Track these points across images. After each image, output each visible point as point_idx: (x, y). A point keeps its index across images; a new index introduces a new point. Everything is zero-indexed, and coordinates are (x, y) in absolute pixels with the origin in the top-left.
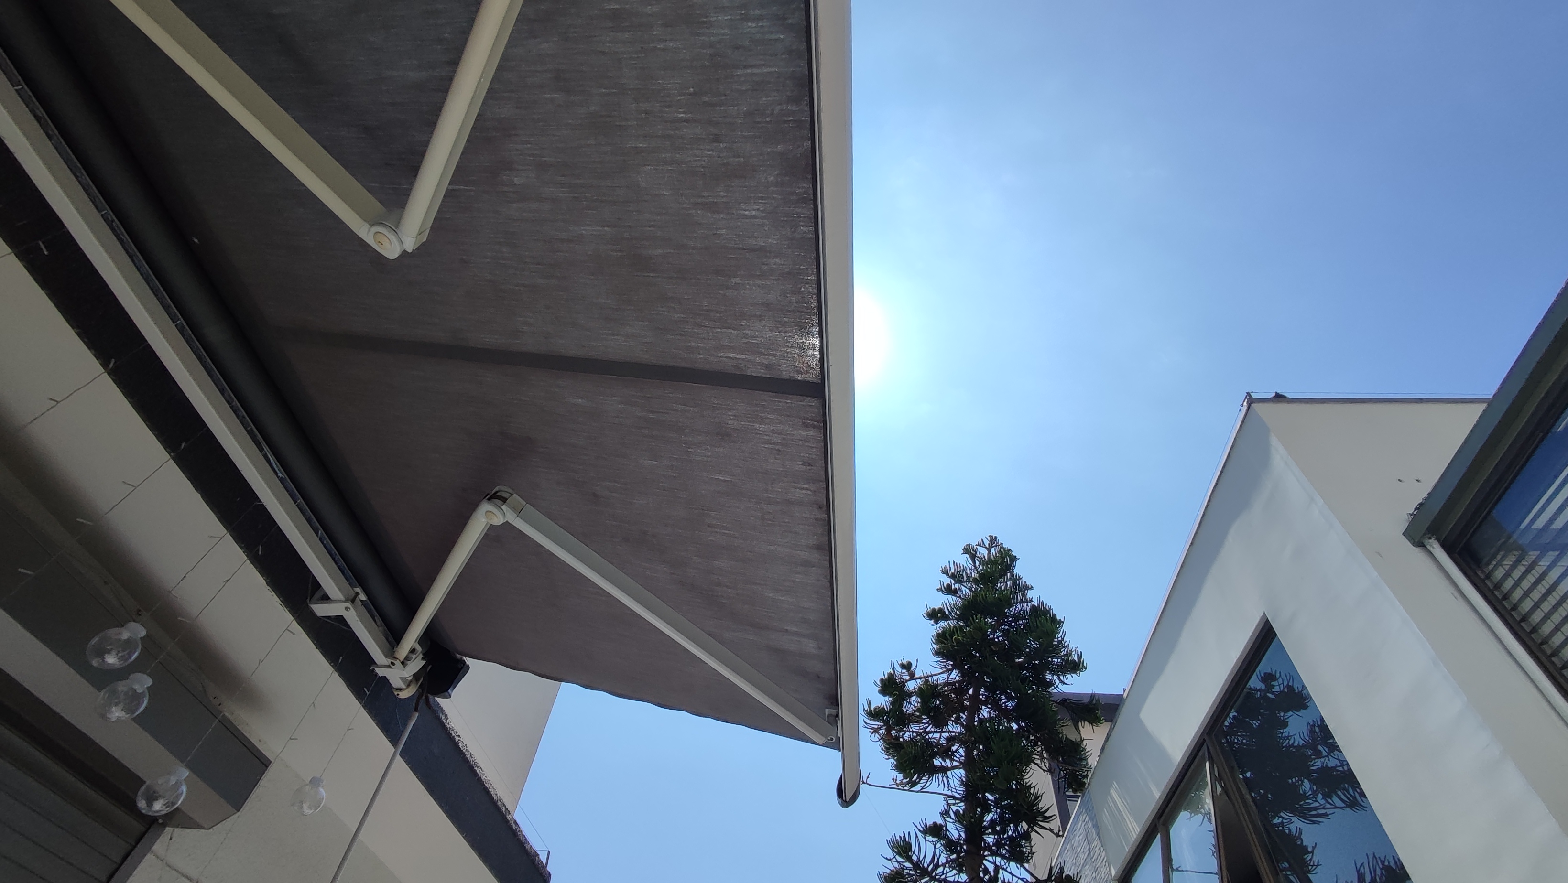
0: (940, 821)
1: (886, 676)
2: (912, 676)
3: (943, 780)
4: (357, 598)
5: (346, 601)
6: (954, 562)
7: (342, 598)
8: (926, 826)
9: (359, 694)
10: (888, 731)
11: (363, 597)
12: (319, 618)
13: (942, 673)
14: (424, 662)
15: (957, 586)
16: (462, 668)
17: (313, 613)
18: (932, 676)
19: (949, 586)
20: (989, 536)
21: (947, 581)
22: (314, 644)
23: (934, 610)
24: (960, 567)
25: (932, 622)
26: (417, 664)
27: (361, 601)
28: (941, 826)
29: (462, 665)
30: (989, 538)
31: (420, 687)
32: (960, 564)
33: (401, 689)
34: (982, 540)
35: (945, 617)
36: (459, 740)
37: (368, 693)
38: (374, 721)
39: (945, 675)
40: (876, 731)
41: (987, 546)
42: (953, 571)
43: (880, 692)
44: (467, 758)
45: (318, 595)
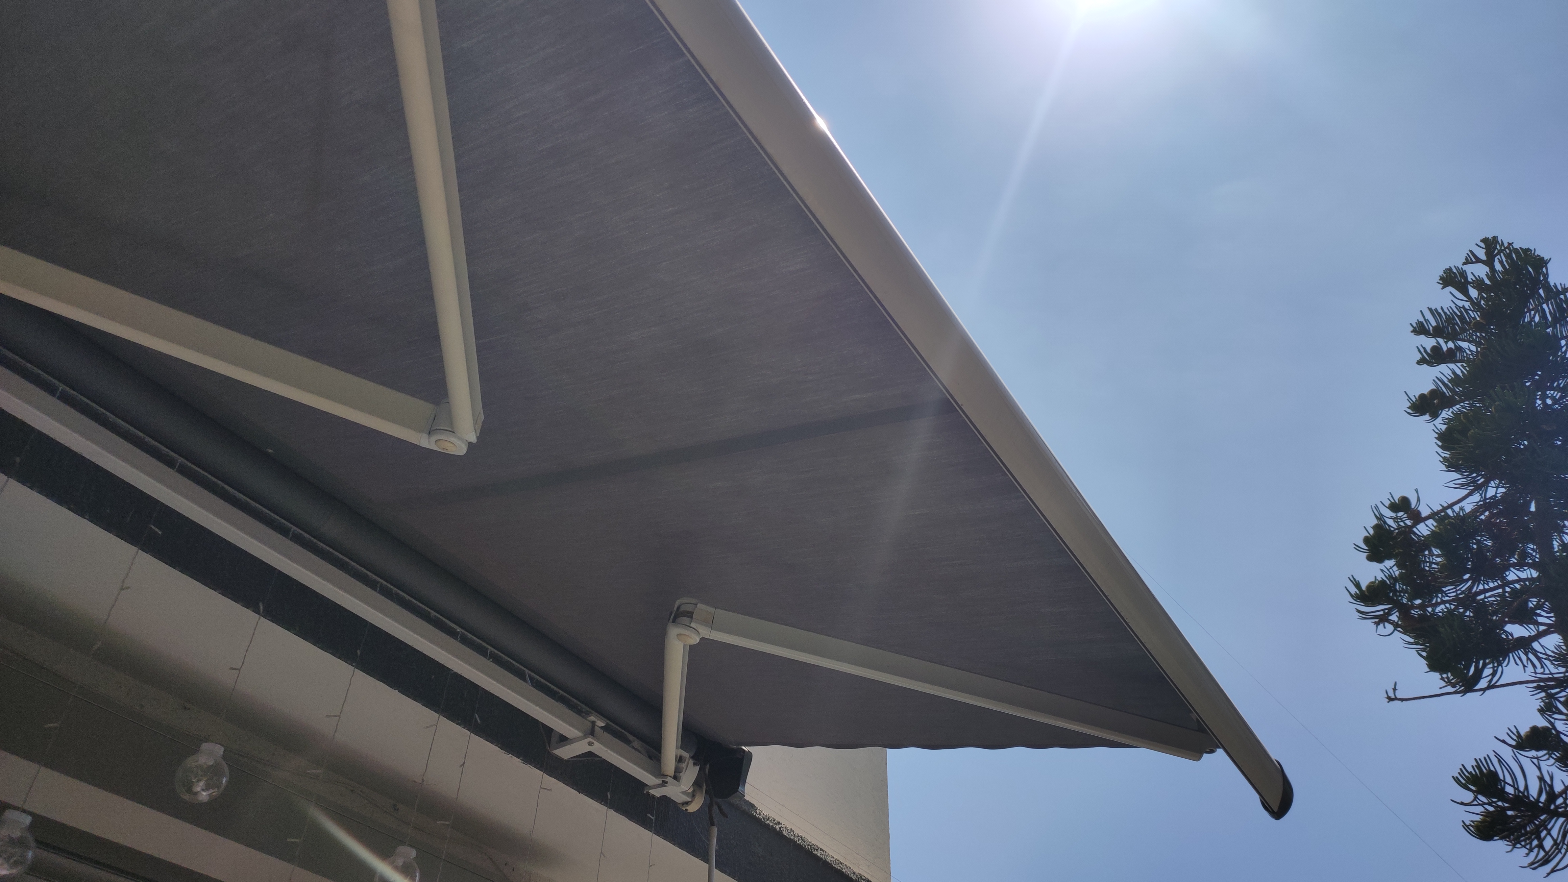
0: (1541, 723)
1: (1372, 532)
2: (1417, 518)
3: (1528, 659)
4: (596, 727)
5: (586, 735)
6: (1430, 309)
7: (579, 734)
8: (1519, 736)
9: (644, 823)
10: (1405, 611)
11: (600, 723)
12: (568, 761)
13: (1470, 494)
14: (698, 768)
15: (1451, 345)
16: (743, 756)
17: (559, 760)
18: (1451, 506)
19: (1436, 349)
20: (1482, 241)
21: (1429, 343)
22: (575, 790)
23: (1422, 396)
24: (1445, 313)
25: (1427, 417)
26: (691, 773)
27: (601, 728)
28: (1545, 729)
29: (742, 754)
30: (1483, 245)
31: (706, 792)
32: (1442, 308)
33: (687, 803)
34: (1471, 251)
35: (1447, 402)
36: (780, 828)
37: (653, 818)
38: (674, 845)
39: (1476, 498)
40: (1382, 619)
41: (1484, 257)
42: (1434, 324)
43: (1370, 558)
44: (799, 845)
45: (554, 739)
